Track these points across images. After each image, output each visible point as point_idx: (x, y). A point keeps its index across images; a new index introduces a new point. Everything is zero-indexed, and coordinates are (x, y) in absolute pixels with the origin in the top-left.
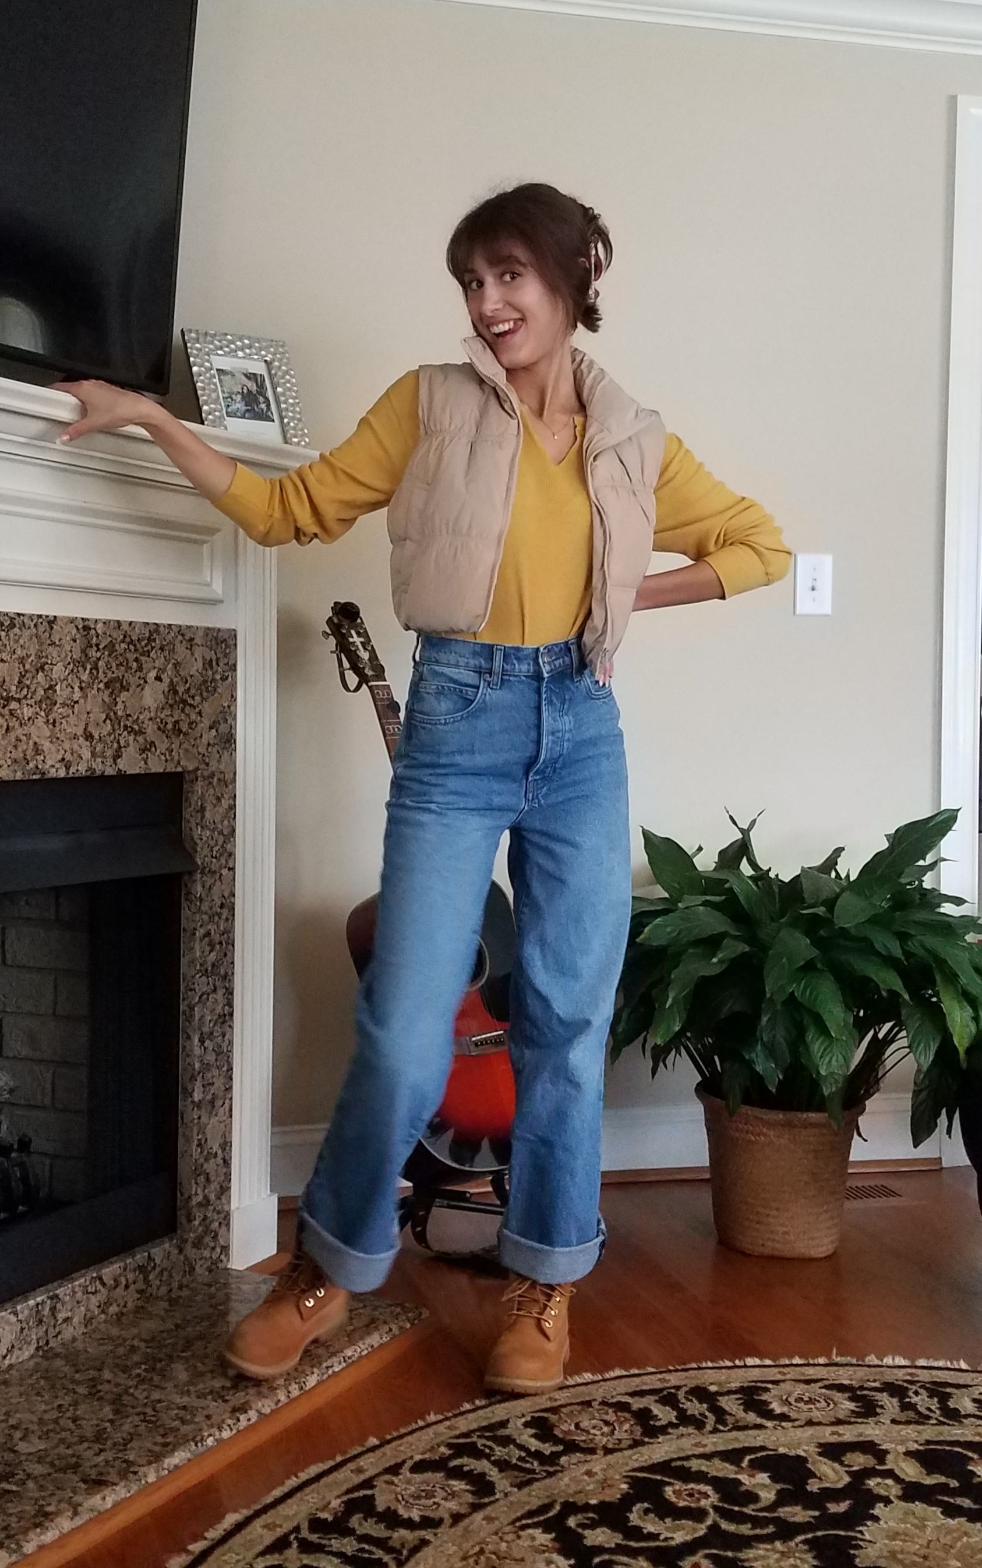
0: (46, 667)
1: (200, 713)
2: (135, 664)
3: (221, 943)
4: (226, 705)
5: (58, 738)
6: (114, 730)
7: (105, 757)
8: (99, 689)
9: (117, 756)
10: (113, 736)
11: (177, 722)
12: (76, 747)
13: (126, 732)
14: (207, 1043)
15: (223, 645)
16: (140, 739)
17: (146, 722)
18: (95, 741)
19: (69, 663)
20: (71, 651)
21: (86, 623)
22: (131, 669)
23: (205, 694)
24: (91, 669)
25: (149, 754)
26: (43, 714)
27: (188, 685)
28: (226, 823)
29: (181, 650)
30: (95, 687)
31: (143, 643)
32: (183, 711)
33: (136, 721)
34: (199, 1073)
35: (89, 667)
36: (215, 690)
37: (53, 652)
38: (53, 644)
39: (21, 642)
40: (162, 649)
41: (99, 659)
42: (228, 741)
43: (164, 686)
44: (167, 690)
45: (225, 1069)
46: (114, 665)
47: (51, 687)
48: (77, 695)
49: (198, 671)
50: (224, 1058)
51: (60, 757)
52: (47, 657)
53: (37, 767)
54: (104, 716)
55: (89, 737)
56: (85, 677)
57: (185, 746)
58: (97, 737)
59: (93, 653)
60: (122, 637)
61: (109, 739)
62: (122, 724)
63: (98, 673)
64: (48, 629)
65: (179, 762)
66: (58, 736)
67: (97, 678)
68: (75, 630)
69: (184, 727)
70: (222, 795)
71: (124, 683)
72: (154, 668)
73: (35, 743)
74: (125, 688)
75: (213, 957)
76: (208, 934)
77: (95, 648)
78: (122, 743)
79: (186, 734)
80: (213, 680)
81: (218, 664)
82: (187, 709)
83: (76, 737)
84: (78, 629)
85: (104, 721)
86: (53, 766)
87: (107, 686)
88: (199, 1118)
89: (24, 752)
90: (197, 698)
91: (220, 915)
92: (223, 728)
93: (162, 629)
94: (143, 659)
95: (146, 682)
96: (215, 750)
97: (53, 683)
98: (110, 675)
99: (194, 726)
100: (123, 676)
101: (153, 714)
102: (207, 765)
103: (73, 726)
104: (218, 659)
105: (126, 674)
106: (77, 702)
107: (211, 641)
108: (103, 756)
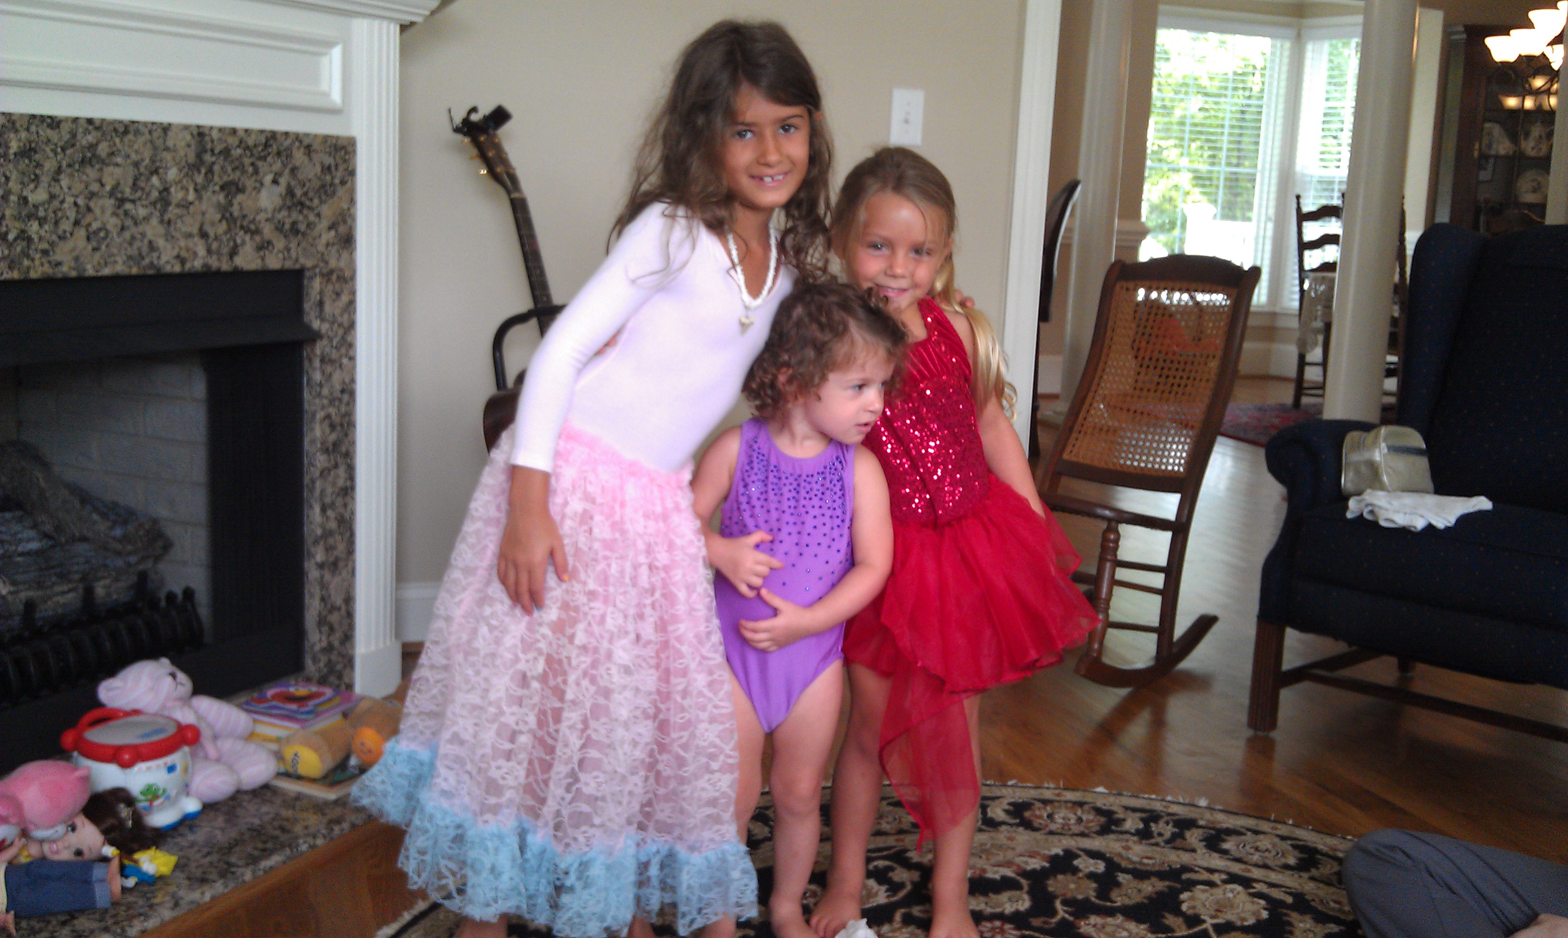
0: (161, 171)
1: (318, 215)
2: (251, 169)
3: (342, 425)
4: (345, 206)
5: (173, 237)
6: (229, 230)
7: (222, 255)
8: (214, 192)
9: (233, 253)
10: (228, 236)
11: (294, 224)
12: (191, 245)
13: (242, 233)
14: (330, 513)
15: (343, 152)
16: (258, 238)
17: (263, 221)
18: (210, 240)
19: (184, 167)
20: (186, 155)
21: (201, 130)
22: (247, 171)
23: (324, 197)
24: (206, 174)
25: (267, 252)
26: (158, 214)
27: (305, 189)
28: (346, 316)
29: (299, 156)
30: (211, 189)
31: (260, 149)
32: (301, 212)
33: (253, 221)
34: (322, 538)
35: (203, 171)
36: (334, 193)
37: (167, 156)
38: (167, 149)
39: (136, 147)
40: (279, 154)
41: (213, 163)
42: (348, 241)
43: (282, 189)
44: (284, 193)
45: (348, 534)
46: (229, 169)
47: (166, 190)
48: (191, 196)
49: (316, 175)
50: (346, 525)
51: (175, 252)
52: (161, 161)
53: (152, 263)
54: (219, 216)
55: (204, 235)
56: (200, 179)
57: (304, 244)
58: (212, 235)
59: (208, 158)
60: (237, 143)
61: (224, 239)
62: (238, 224)
63: (213, 176)
64: (162, 134)
65: (297, 260)
66: (174, 234)
67: (212, 180)
68: (189, 137)
69: (302, 227)
70: (342, 291)
71: (240, 185)
72: (271, 172)
73: (150, 242)
74: (241, 190)
75: (333, 437)
76: (328, 416)
77: (209, 153)
78: (239, 241)
79: (304, 234)
80: (332, 184)
81: (336, 169)
82: (305, 212)
83: (190, 236)
84: (192, 134)
85: (220, 221)
86: (168, 262)
87: (222, 188)
88: (322, 577)
89: (139, 249)
90: (316, 201)
91: (340, 400)
92: (342, 229)
93: (278, 136)
94: (260, 164)
95: (262, 184)
96: (334, 250)
97: (168, 185)
98: (225, 178)
99: (312, 226)
100: (239, 179)
101: (270, 215)
102: (327, 263)
103: (190, 225)
104: (337, 165)
105: (242, 179)
106: (191, 203)
107: (330, 147)
108: (219, 253)
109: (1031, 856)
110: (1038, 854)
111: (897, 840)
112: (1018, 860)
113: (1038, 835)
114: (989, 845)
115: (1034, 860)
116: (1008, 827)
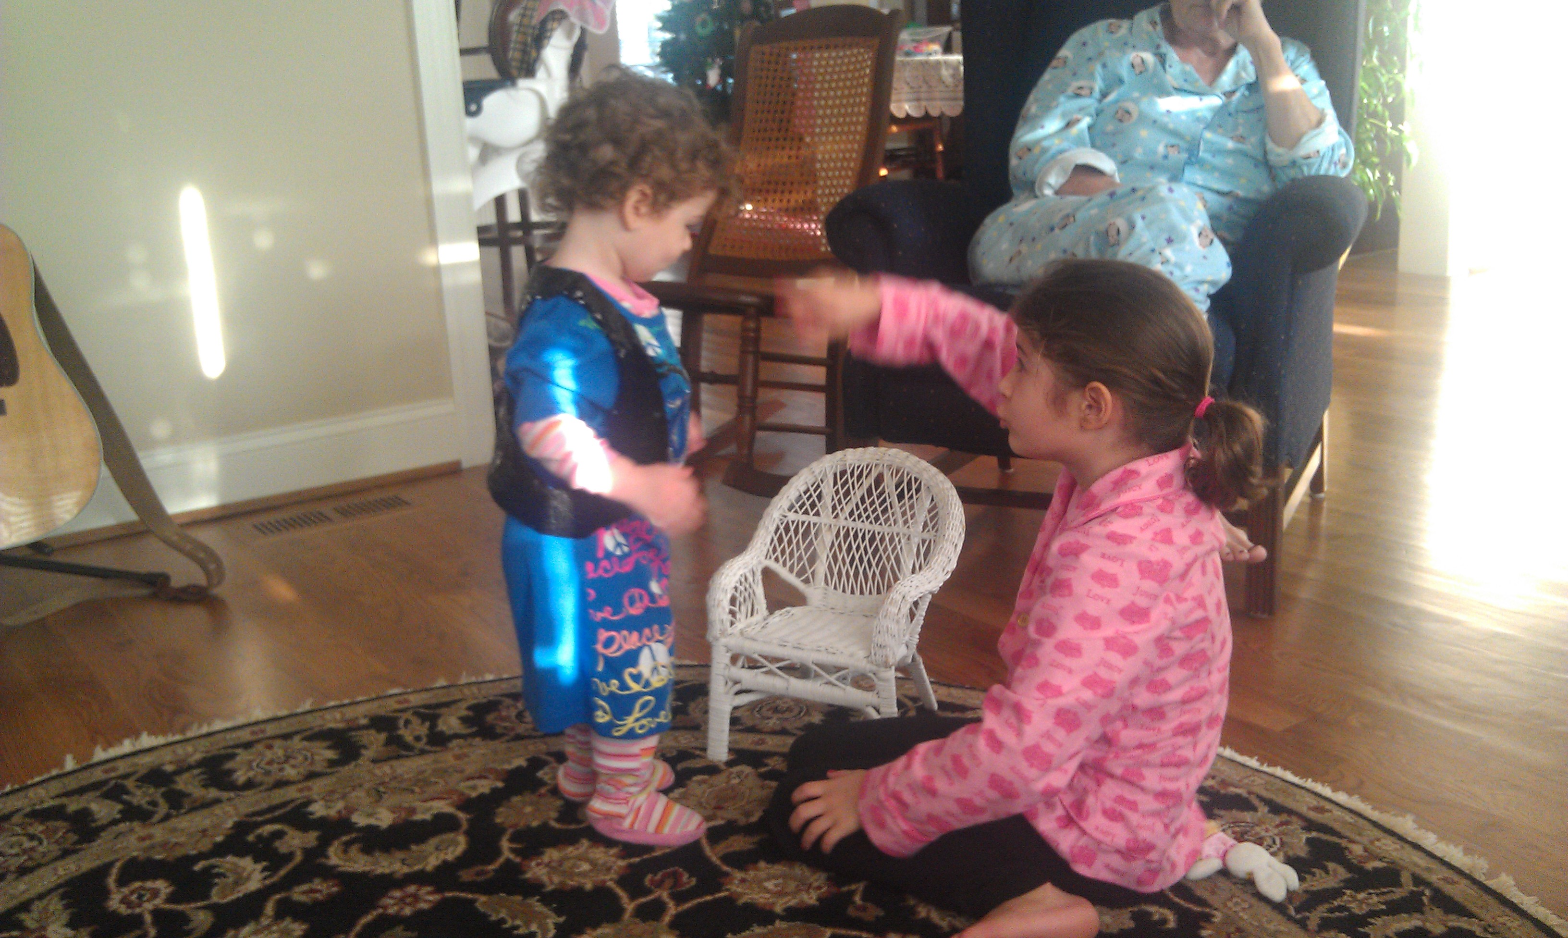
109: (481, 777)
110: (492, 771)
111: (301, 790)
112: (463, 786)
113: (499, 745)
114: (429, 772)
115: (484, 782)
116: (461, 741)
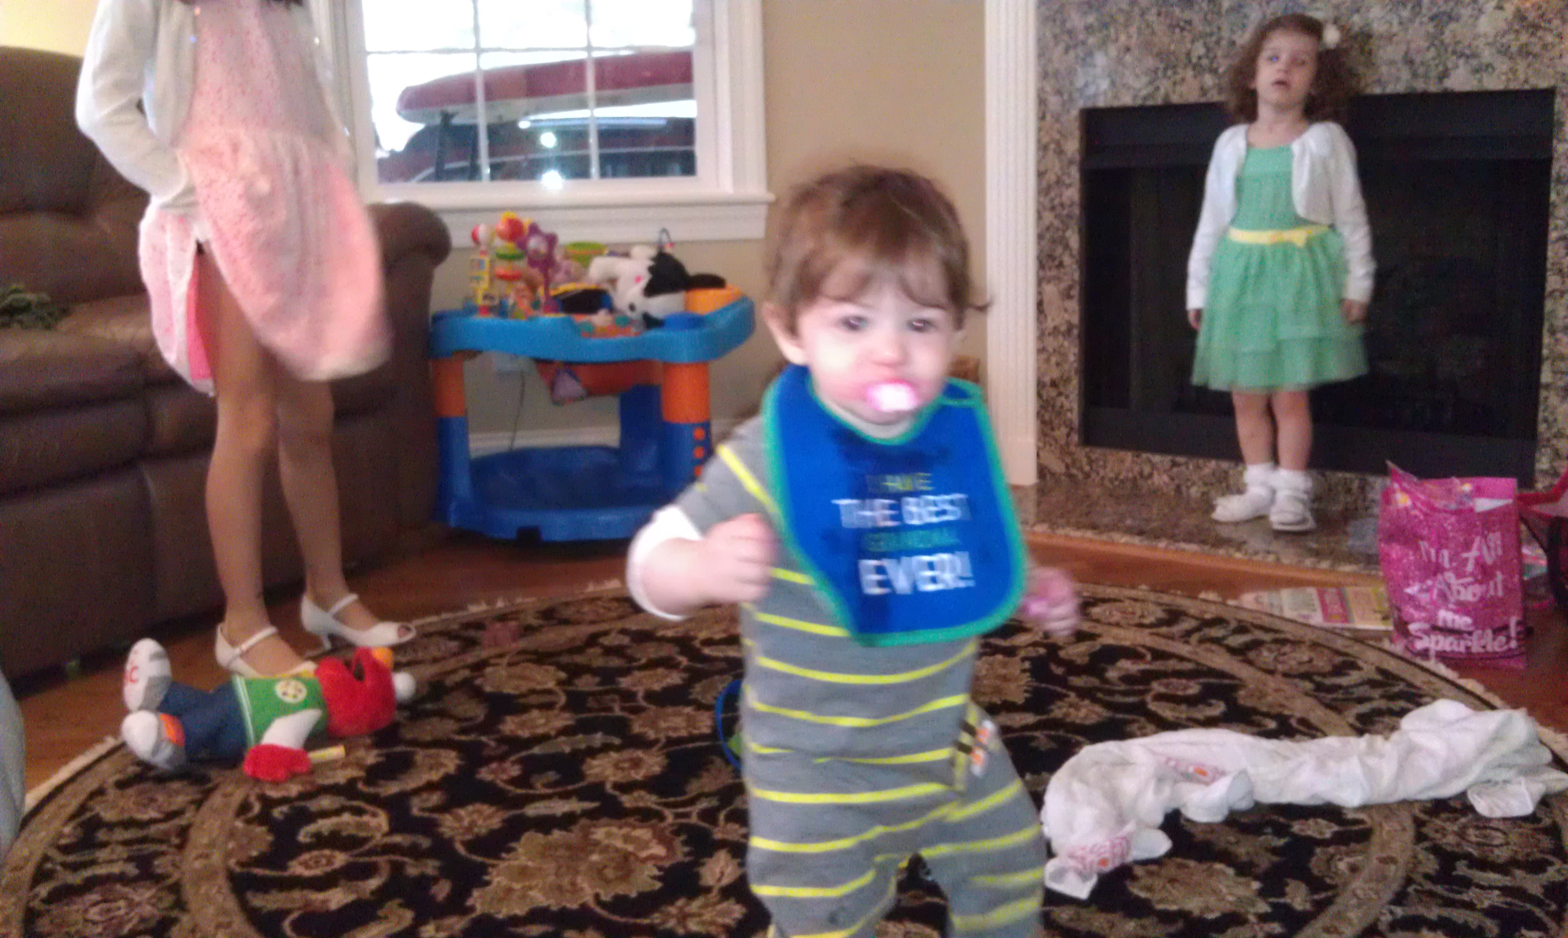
6: (1439, 55)
7: (1428, 78)
8: (1421, 23)
9: (1444, 75)
10: (1437, 61)
11: (1524, 45)
13: (1455, 57)
16: (1474, 62)
17: (1485, 45)
18: (1416, 66)
22: (1462, 2)
24: (1414, 7)
25: (1484, 75)
27: (1542, 11)
30: (1417, 20)
32: (1534, 34)
34: (1548, 358)
48: (1396, 28)
54: (1426, 44)
55: (1410, 62)
56: (1405, 13)
61: (1432, 63)
62: (1450, 49)
63: (1421, 8)
71: (1454, 14)
78: (1450, 65)
79: (1541, 54)
82: (1540, 33)
83: (1392, 63)
85: (1429, 49)
88: (1546, 398)
95: (1484, 11)
98: (1435, 10)
100: (1452, 10)
101: (1490, 40)
106: (1395, 35)
108: (1426, 76)
